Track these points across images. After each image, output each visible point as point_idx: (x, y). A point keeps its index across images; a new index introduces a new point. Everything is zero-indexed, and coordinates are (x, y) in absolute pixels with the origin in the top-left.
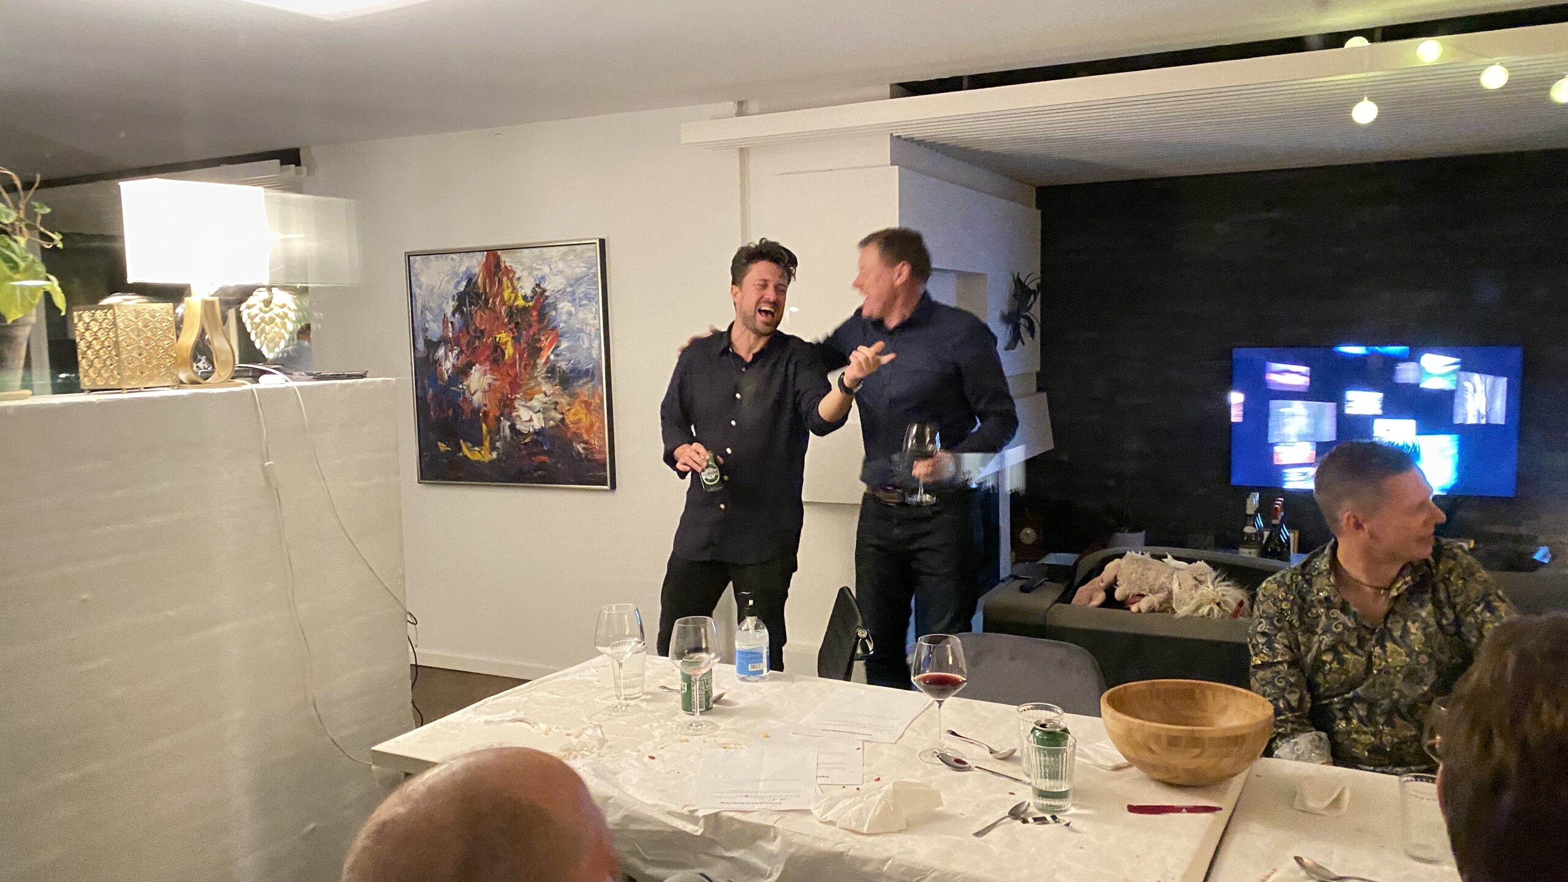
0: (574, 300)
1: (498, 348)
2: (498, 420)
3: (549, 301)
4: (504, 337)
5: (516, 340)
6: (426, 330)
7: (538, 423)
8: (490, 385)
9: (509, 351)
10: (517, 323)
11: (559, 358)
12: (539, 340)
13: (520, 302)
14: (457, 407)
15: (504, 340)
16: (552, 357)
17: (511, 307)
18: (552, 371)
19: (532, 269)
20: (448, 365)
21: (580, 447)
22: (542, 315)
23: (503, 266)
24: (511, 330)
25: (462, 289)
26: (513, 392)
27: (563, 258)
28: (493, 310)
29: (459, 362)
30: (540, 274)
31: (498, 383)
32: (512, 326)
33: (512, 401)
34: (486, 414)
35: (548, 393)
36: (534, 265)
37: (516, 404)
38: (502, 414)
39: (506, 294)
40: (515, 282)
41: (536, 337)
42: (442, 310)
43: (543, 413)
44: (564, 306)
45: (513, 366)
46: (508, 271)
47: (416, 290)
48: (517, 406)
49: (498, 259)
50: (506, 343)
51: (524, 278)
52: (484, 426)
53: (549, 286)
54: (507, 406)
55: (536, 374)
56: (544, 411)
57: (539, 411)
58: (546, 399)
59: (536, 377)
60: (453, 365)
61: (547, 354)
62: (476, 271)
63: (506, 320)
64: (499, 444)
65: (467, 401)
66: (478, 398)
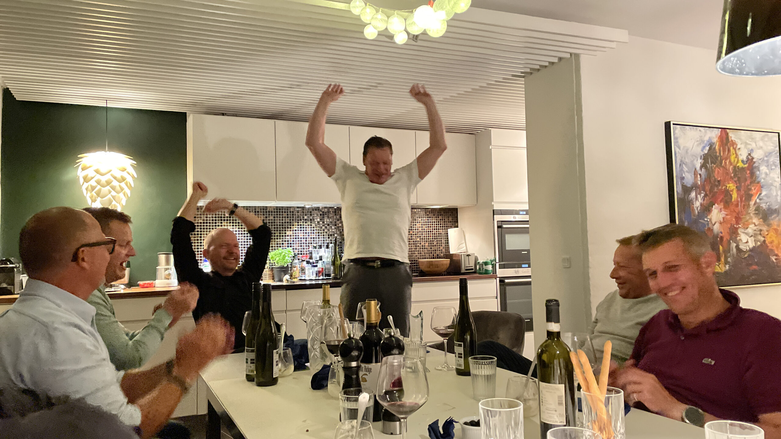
0: (768, 166)
1: (727, 193)
2: (730, 243)
3: (756, 165)
4: (731, 186)
5: (738, 189)
6: (683, 178)
7: (751, 244)
8: (723, 218)
9: (735, 195)
10: (739, 178)
11: (762, 201)
12: (750, 189)
13: (740, 165)
15: (732, 188)
16: (758, 201)
17: (735, 167)
18: (758, 209)
19: (746, 144)
20: (697, 204)
21: (773, 258)
22: (752, 174)
23: (730, 140)
24: (735, 181)
25: (706, 152)
26: (737, 223)
27: (762, 139)
28: (725, 168)
29: (705, 202)
30: (750, 147)
31: (728, 217)
32: (736, 179)
33: (737, 229)
34: (722, 238)
35: (756, 224)
36: (747, 141)
37: (740, 231)
38: (731, 239)
39: (733, 158)
40: (737, 151)
41: (749, 187)
42: (694, 166)
43: (754, 237)
44: (764, 169)
45: (737, 205)
46: (733, 144)
48: (740, 233)
49: (727, 135)
50: (732, 191)
51: (742, 149)
52: (721, 247)
53: (755, 156)
54: (734, 232)
55: (749, 212)
56: (755, 235)
57: (752, 236)
58: (755, 228)
59: (749, 213)
60: (701, 205)
61: (755, 199)
62: (715, 140)
63: (732, 175)
64: (729, 259)
65: (710, 229)
66: (716, 227)
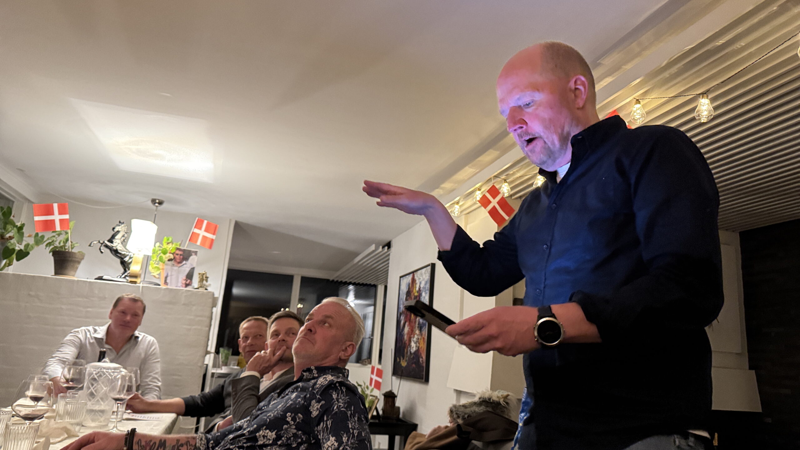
0: (425, 291)
1: (411, 315)
2: (408, 348)
3: (421, 292)
6: (400, 308)
7: (414, 349)
8: (408, 331)
13: (416, 294)
14: (402, 341)
17: (414, 296)
18: (419, 324)
19: (419, 279)
20: (402, 322)
21: (421, 360)
22: (419, 299)
23: (415, 279)
25: (407, 290)
26: (411, 334)
27: (425, 273)
28: (412, 298)
29: (404, 322)
30: (420, 280)
34: (406, 344)
35: (417, 334)
36: (420, 277)
37: (412, 339)
38: (409, 345)
39: (414, 291)
40: (416, 285)
42: (403, 300)
43: (416, 344)
44: (423, 294)
45: (412, 322)
47: (401, 292)
48: (412, 341)
49: (414, 276)
51: (418, 283)
52: (405, 350)
53: (422, 286)
54: (410, 341)
58: (417, 337)
59: (416, 327)
64: (407, 358)
65: (404, 338)
66: (406, 337)
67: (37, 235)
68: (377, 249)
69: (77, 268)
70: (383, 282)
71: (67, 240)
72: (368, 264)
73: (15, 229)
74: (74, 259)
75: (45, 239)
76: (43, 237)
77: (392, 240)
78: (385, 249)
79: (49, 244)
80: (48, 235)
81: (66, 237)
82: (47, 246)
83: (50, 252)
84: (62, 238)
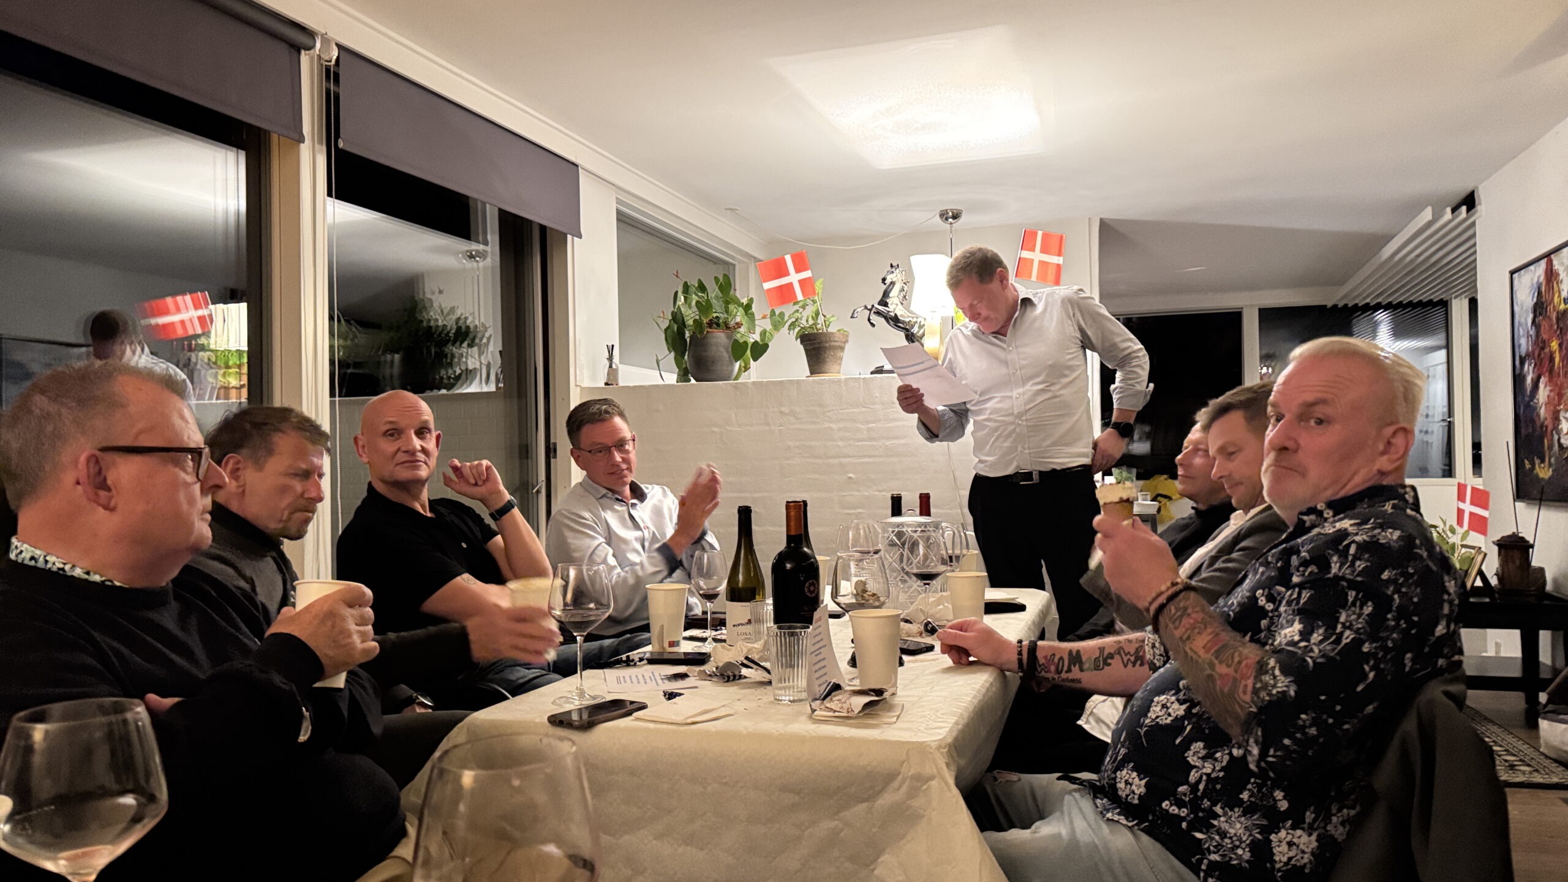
1: (1552, 359)
2: (1552, 435)
4: (1554, 345)
5: (1560, 345)
6: (1520, 346)
8: (1548, 396)
9: (1557, 359)
10: (1561, 329)
13: (1562, 307)
14: (1533, 421)
15: (1555, 348)
17: (1558, 312)
20: (1529, 379)
23: (1554, 270)
24: (1558, 336)
25: (1535, 300)
26: (1560, 404)
28: (1550, 319)
29: (1534, 375)
31: (1552, 394)
32: (1558, 332)
33: (1558, 412)
34: (1547, 427)
37: (1561, 415)
38: (1554, 428)
39: (1556, 299)
40: (1560, 286)
42: (1527, 324)
45: (1559, 375)
46: (1558, 275)
47: (1516, 308)
48: (1561, 418)
49: (1550, 264)
50: (1555, 352)
51: (1564, 280)
52: (1546, 441)
54: (1556, 419)
60: (1532, 379)
62: (1542, 279)
63: (1556, 327)
64: (1553, 460)
65: (1538, 415)
66: (1542, 412)
67: (773, 313)
68: (1436, 217)
69: (841, 359)
70: (1465, 292)
71: (817, 314)
72: (1418, 256)
73: (741, 309)
74: (833, 344)
75: (786, 318)
76: (782, 315)
77: (1477, 187)
78: (1460, 214)
79: (792, 326)
80: (788, 310)
81: (814, 308)
82: (789, 329)
83: (797, 339)
84: (810, 310)
